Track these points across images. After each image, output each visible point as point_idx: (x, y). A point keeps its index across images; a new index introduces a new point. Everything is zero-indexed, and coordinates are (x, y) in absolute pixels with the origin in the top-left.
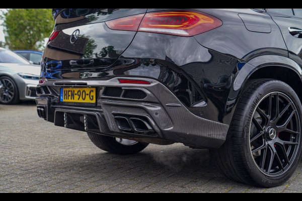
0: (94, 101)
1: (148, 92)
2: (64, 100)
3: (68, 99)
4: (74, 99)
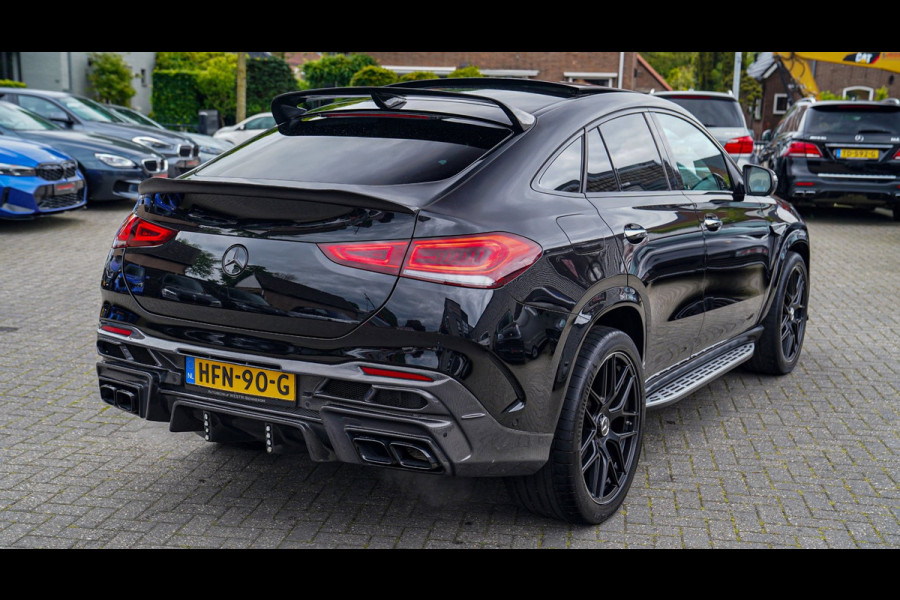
0: (291, 397)
1: (428, 395)
2: (200, 384)
3: (214, 382)
4: (231, 385)
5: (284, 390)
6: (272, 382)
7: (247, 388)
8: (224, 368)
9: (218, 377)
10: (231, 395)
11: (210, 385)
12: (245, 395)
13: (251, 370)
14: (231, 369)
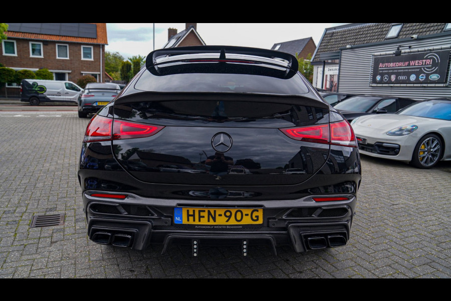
0: (260, 221)
2: (188, 223)
3: (200, 221)
4: (215, 221)
5: (256, 219)
6: (247, 215)
7: (227, 221)
8: (209, 212)
9: (203, 217)
10: (215, 227)
11: (197, 222)
12: (226, 226)
13: (230, 210)
14: (215, 211)
